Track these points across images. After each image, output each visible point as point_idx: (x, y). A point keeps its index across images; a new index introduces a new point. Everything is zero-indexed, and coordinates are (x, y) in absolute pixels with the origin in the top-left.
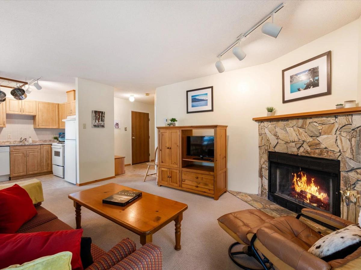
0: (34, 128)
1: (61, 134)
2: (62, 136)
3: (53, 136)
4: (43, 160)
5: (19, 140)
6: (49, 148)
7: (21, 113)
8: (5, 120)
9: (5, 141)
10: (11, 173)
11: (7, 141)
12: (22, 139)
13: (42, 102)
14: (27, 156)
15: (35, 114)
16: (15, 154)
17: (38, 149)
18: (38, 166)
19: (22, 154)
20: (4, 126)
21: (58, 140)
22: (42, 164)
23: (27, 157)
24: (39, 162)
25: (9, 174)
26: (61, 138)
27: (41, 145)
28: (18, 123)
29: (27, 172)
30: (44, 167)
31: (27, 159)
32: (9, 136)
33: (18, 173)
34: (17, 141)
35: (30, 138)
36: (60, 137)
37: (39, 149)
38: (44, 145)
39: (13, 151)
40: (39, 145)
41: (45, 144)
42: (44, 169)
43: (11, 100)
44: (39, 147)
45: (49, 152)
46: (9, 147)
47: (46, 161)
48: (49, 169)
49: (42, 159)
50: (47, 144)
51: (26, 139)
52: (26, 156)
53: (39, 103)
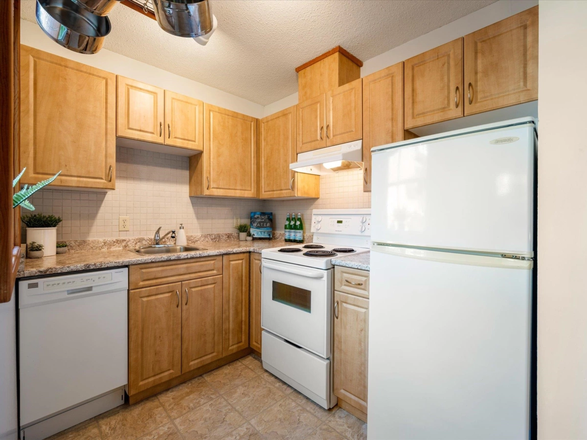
0: (191, 197)
1: (256, 216)
2: (260, 223)
3: (235, 220)
4: (227, 314)
5: (153, 237)
6: (244, 265)
7: (160, 140)
8: (112, 161)
9: (109, 239)
10: (132, 377)
11: (117, 241)
12: (162, 234)
13: (219, 108)
14: (184, 303)
15: (200, 148)
16: (145, 299)
17: (215, 272)
18: (214, 334)
19: (169, 294)
20: (109, 185)
21: (249, 235)
22: (225, 326)
23: (185, 307)
24: (216, 318)
25: (127, 383)
26: (258, 227)
27: (223, 255)
28: (149, 179)
29: (184, 366)
30: (231, 337)
31: (184, 314)
32: (122, 223)
33: (154, 376)
34: (146, 238)
35: (182, 230)
36: (255, 225)
37: (218, 270)
38: (232, 257)
39: (141, 283)
40: (220, 255)
41: (235, 250)
42: (231, 344)
43: (132, 86)
44: (218, 263)
45: (244, 278)
46: (127, 269)
47: (237, 313)
48: (243, 340)
49: (226, 307)
50: (241, 253)
51: (174, 232)
52: (179, 300)
53: (210, 111)
